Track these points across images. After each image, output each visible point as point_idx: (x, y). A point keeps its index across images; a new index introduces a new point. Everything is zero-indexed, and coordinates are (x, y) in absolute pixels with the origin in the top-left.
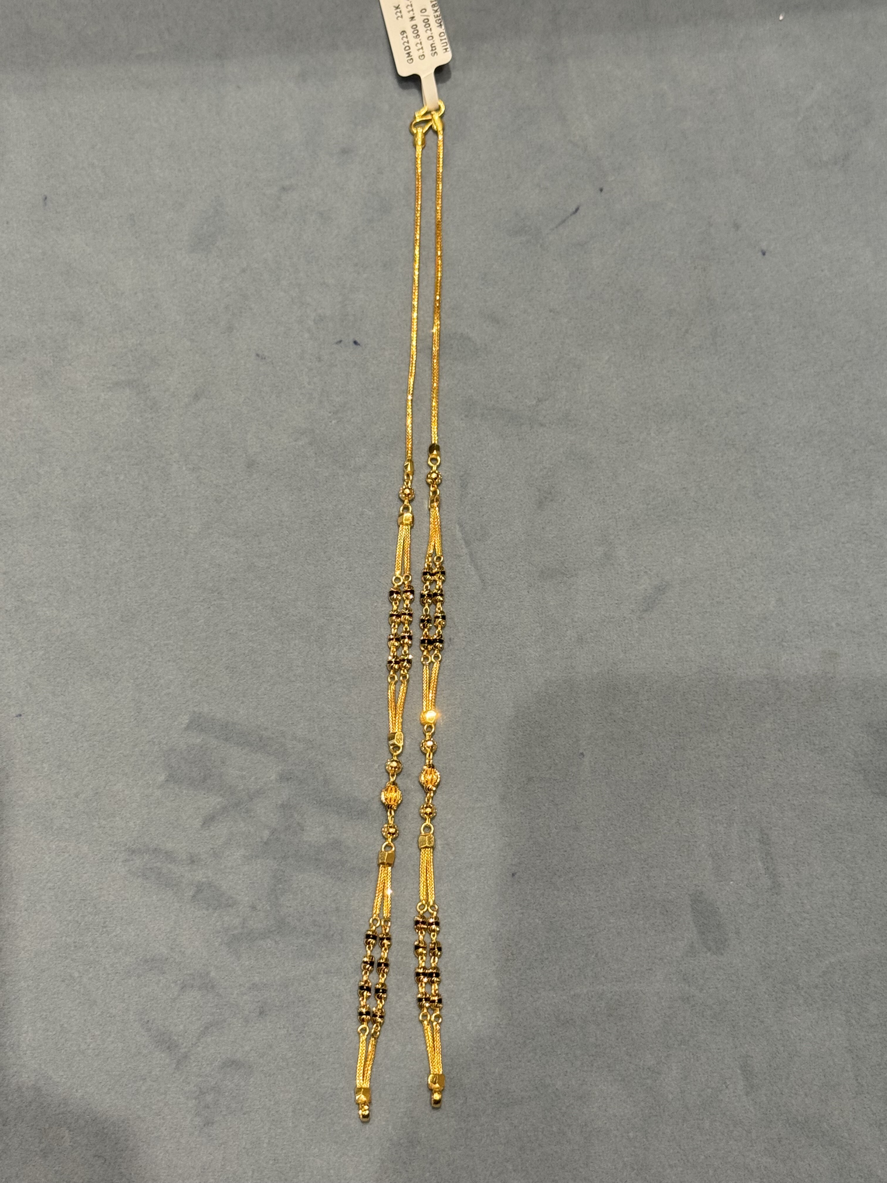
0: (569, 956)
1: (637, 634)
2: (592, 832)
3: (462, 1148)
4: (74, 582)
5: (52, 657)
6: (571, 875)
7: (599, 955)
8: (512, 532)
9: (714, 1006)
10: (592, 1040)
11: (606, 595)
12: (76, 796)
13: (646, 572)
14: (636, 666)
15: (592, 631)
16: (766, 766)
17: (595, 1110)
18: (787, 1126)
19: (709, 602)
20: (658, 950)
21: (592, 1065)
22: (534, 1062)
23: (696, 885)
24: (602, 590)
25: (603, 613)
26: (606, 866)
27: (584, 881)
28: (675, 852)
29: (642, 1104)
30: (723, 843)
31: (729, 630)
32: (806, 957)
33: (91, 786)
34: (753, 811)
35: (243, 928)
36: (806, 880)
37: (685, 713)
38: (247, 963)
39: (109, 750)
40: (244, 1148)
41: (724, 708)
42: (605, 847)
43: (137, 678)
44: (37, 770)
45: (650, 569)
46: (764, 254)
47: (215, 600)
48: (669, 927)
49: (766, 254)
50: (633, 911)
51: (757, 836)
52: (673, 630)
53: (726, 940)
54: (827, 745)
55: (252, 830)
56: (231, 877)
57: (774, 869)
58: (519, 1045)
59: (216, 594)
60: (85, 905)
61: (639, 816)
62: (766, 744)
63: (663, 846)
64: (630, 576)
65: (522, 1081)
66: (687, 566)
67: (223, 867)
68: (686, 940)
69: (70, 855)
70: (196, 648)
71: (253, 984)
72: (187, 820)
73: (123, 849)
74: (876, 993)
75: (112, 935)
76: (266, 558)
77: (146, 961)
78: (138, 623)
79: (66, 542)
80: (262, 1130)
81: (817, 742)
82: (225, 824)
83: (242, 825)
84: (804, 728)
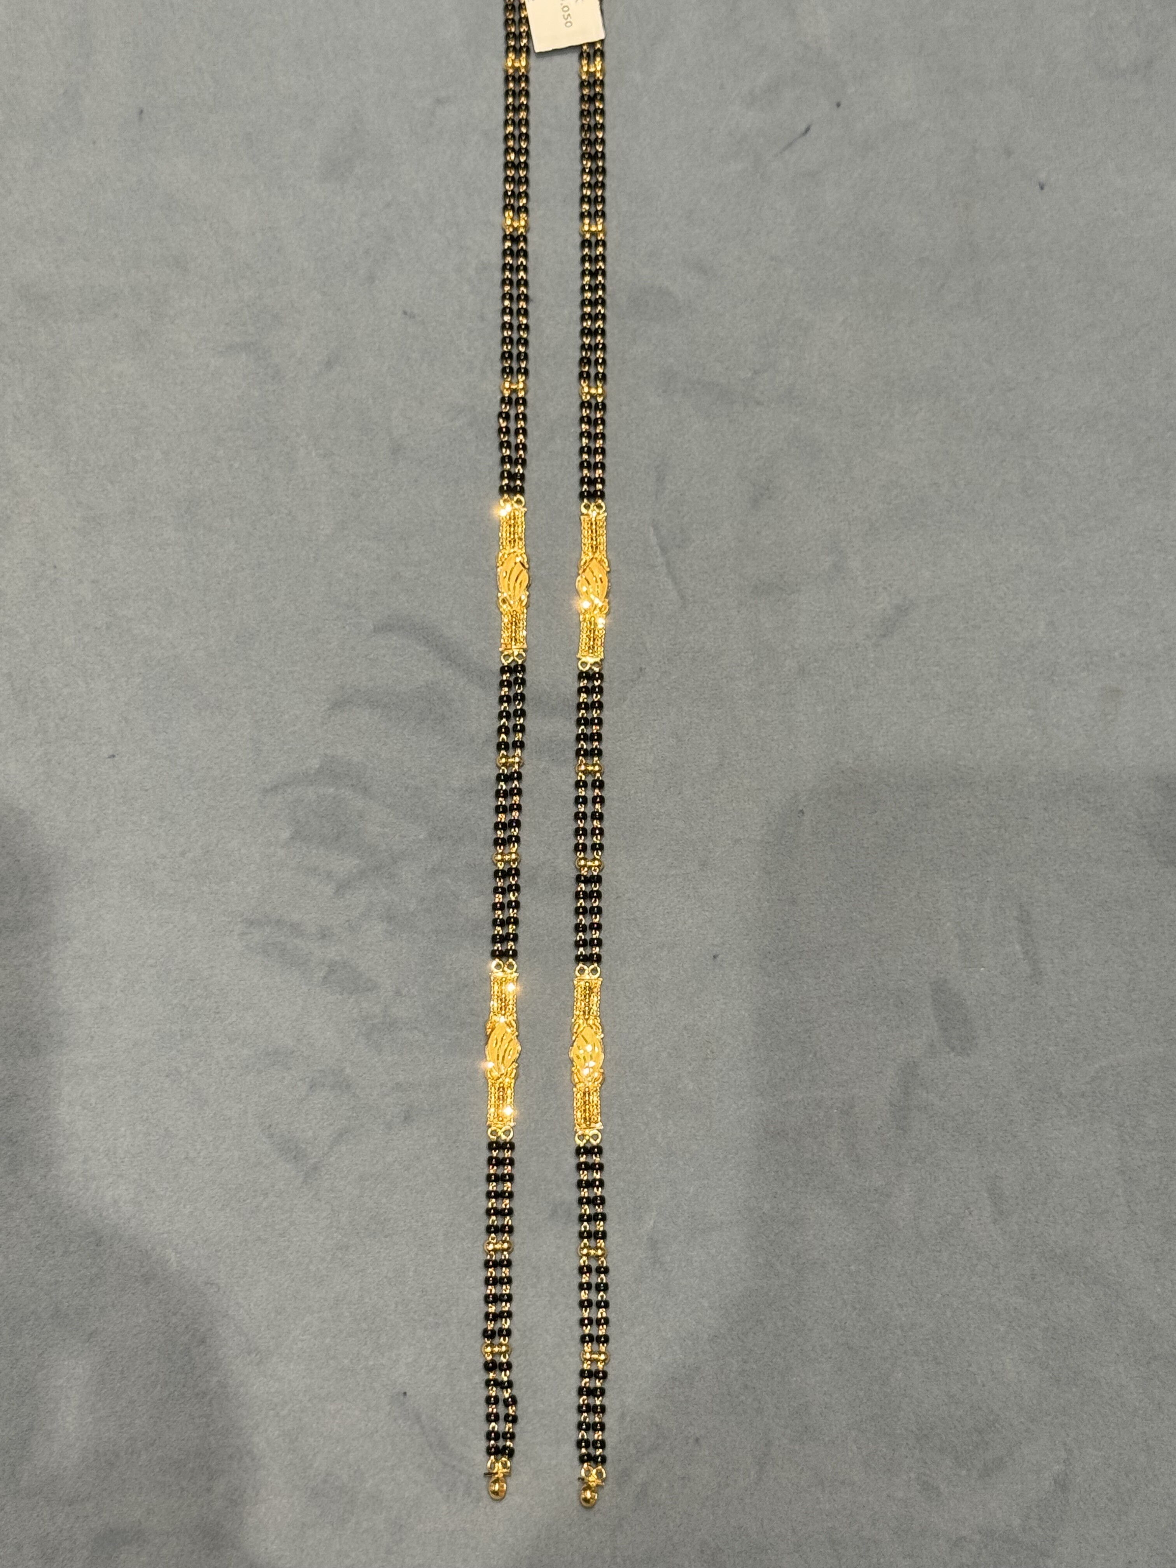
0: (781, 1055)
1: (872, 665)
2: (812, 907)
3: (648, 1280)
4: (178, 593)
5: (151, 686)
6: (785, 958)
7: (818, 1055)
8: (720, 537)
9: (957, 1118)
10: (809, 1155)
11: (835, 616)
12: (183, 854)
13: (885, 588)
14: (870, 704)
15: (816, 661)
16: (1027, 828)
17: (809, 1238)
18: (1043, 1260)
19: (962, 627)
20: (889, 1049)
21: (807, 1185)
22: (736, 1180)
23: (938, 972)
24: (830, 609)
25: (830, 638)
26: (829, 948)
27: (802, 965)
28: (913, 932)
29: (868, 1231)
30: (973, 922)
31: (987, 660)
32: (1072, 1060)
33: (200, 844)
34: (1011, 882)
35: (384, 1016)
36: (1074, 968)
37: (931, 763)
38: (390, 1059)
39: (221, 799)
40: (386, 1277)
41: (978, 756)
42: (828, 925)
43: (256, 713)
44: (134, 823)
45: (890, 585)
46: (1042, 188)
47: (351, 618)
48: (905, 1022)
49: (1046, 189)
50: (861, 1002)
51: (1015, 914)
52: (917, 660)
53: (974, 1038)
54: (1104, 803)
55: (397, 899)
56: (370, 955)
57: (1035, 954)
58: (718, 1161)
59: (353, 610)
60: (194, 987)
61: (870, 887)
62: (1029, 801)
63: (899, 924)
64: (865, 592)
65: (722, 1203)
66: (937, 581)
67: (360, 943)
68: (924, 1037)
69: (175, 926)
70: (328, 676)
71: (397, 1084)
72: (317, 886)
73: (239, 920)
74: (1156, 1103)
75: (227, 1022)
76: (415, 566)
77: (268, 1054)
78: (257, 645)
79: (168, 544)
80: (407, 1256)
81: (1092, 800)
82: (362, 891)
83: (384, 892)
84: (1077, 782)
